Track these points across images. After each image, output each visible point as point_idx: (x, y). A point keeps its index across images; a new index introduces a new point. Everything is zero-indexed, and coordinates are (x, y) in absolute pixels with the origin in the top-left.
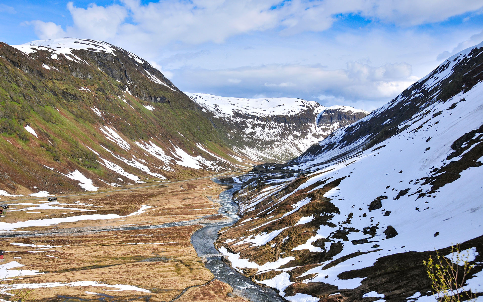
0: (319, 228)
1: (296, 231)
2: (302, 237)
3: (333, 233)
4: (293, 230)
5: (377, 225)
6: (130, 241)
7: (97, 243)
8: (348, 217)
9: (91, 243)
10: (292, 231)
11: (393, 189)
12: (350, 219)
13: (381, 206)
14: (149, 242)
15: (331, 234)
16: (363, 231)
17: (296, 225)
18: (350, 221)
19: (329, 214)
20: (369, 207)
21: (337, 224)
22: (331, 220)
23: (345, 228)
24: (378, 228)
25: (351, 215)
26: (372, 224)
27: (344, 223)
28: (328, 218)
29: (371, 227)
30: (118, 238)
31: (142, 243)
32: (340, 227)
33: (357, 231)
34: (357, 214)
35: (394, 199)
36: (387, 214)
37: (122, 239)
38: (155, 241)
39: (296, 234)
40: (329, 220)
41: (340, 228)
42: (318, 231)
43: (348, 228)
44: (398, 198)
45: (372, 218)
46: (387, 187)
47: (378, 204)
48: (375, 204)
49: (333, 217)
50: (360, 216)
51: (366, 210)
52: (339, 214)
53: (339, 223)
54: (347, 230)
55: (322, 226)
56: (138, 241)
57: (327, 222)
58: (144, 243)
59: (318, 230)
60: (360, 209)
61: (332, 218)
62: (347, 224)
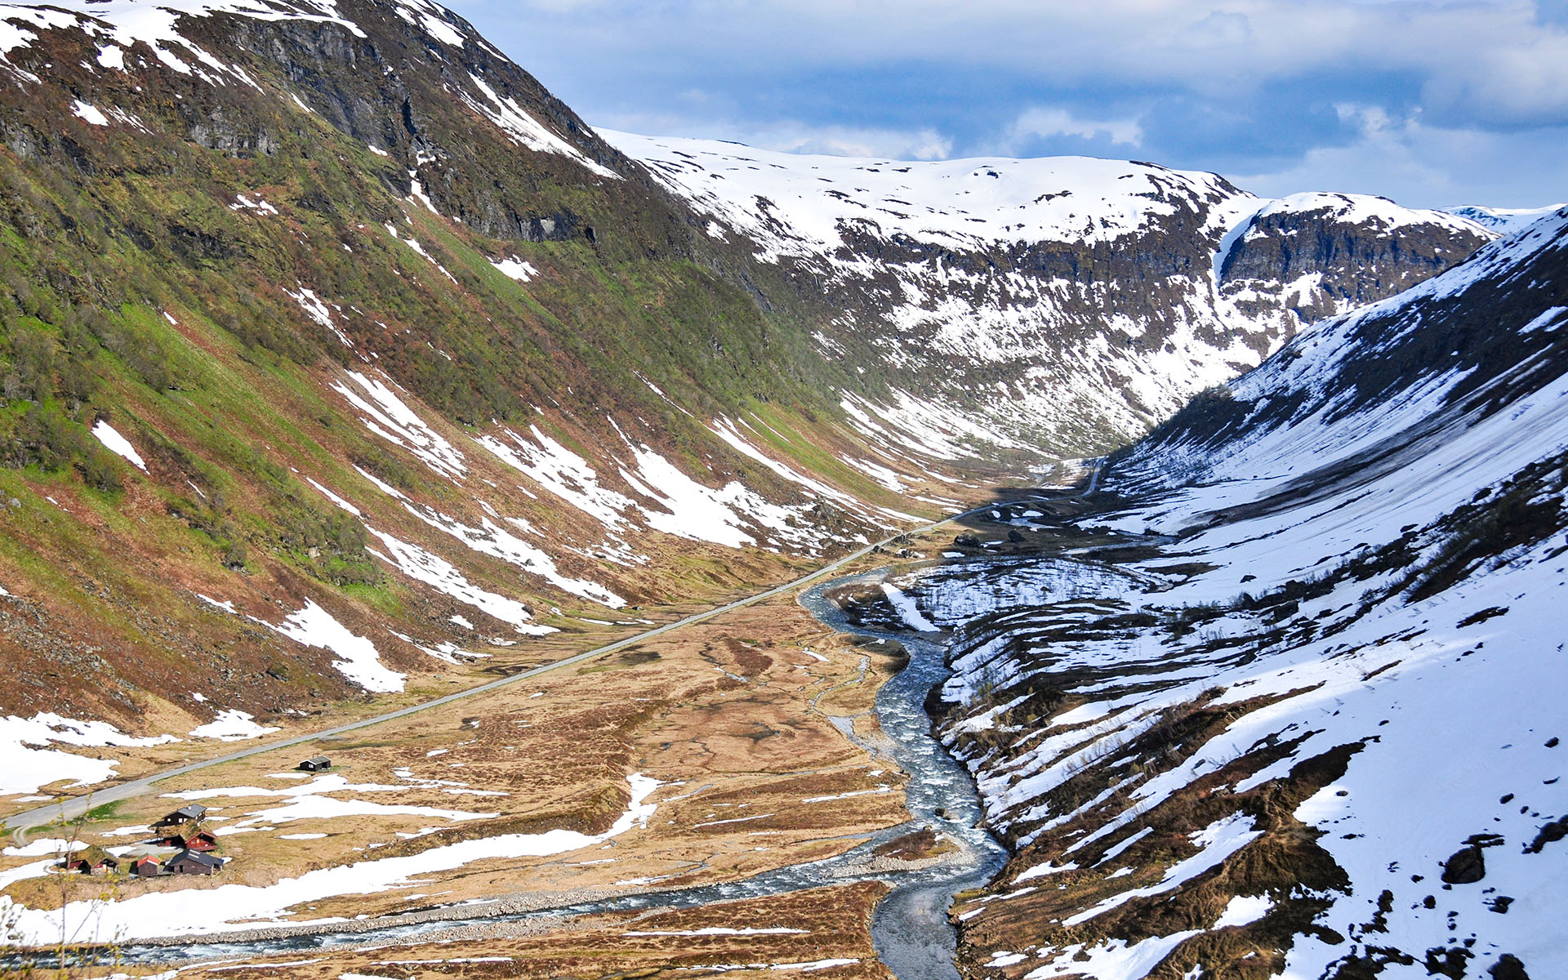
0: (1291, 945)
1: (1222, 949)
2: (1244, 974)
3: (1333, 964)
4: (1213, 947)
5: (1469, 943)
6: (699, 959)
7: (600, 967)
8: (1377, 909)
9: (585, 969)
10: (1209, 951)
11: (1524, 810)
12: (1385, 915)
13: (1482, 874)
14: (756, 959)
15: (1328, 967)
16: (1426, 960)
17: (1218, 925)
18: (1385, 921)
19: (1318, 895)
20: (1443, 869)
21: (1345, 933)
22: (1326, 915)
23: (1370, 950)
24: (1472, 956)
25: (1386, 900)
26: (1453, 940)
27: (1367, 929)
28: (1317, 908)
29: (1449, 947)
30: (653, 946)
31: (736, 966)
32: (1355, 943)
33: (1408, 960)
34: (1406, 896)
35: (1527, 851)
36: (1502, 905)
37: (669, 953)
38: (773, 956)
39: (1223, 963)
40: (1319, 917)
41: (1354, 948)
42: (1290, 956)
43: (1380, 951)
44: (1537, 847)
45: (1453, 914)
46: (1505, 800)
47: (1471, 866)
48: (1463, 866)
49: (1330, 904)
50: (1415, 906)
51: (1433, 884)
52: (1349, 893)
53: (1352, 927)
54: (1376, 957)
55: (1298, 937)
56: (722, 958)
57: (1315, 922)
58: (743, 966)
59: (1289, 951)
60: (1416, 879)
61: (1330, 911)
62: (1376, 933)
